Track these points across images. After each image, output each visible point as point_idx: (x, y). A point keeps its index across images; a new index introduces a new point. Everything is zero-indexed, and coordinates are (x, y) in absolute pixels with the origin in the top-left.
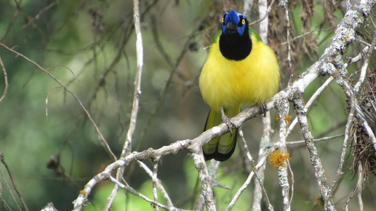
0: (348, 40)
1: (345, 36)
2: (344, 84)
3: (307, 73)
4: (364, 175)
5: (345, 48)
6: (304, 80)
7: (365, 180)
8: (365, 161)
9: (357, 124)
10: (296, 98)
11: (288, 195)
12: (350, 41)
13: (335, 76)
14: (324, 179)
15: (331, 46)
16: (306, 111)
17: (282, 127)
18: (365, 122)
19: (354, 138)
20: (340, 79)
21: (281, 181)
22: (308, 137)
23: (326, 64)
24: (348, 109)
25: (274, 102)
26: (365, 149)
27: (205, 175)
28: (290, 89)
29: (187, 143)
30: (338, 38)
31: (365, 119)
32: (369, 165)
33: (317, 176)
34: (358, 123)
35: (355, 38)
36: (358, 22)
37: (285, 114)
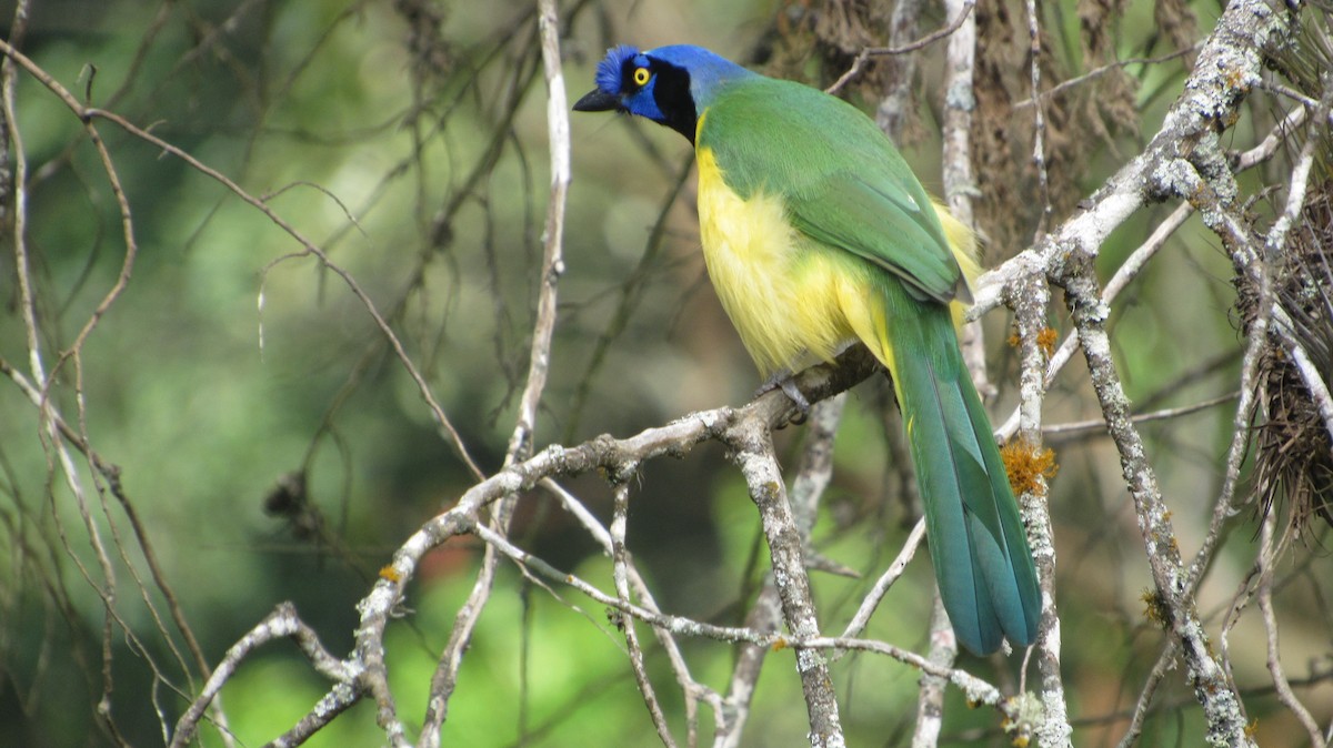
0: (1240, 84)
1: (1228, 72)
2: (1226, 226)
3: (1108, 192)
4: (1295, 519)
5: (1228, 111)
6: (1098, 215)
7: (1296, 537)
8: (1297, 474)
9: (1270, 357)
10: (1072, 275)
11: (1050, 583)
12: (1246, 88)
13: (1197, 199)
14: (1166, 534)
15: (1184, 106)
16: (1105, 316)
17: (1029, 366)
18: (1297, 347)
19: (1259, 401)
20: (1214, 210)
21: (1030, 539)
22: (1111, 399)
23: (1168, 163)
24: (1239, 307)
25: (1001, 286)
26: (1297, 436)
27: (781, 523)
28: (1054, 245)
29: (724, 420)
30: (1206, 78)
31: (1297, 339)
32: (1309, 487)
33: (1144, 525)
34: (1272, 354)
35: (1260, 80)
36: (1272, 26)
37: (1038, 325)
